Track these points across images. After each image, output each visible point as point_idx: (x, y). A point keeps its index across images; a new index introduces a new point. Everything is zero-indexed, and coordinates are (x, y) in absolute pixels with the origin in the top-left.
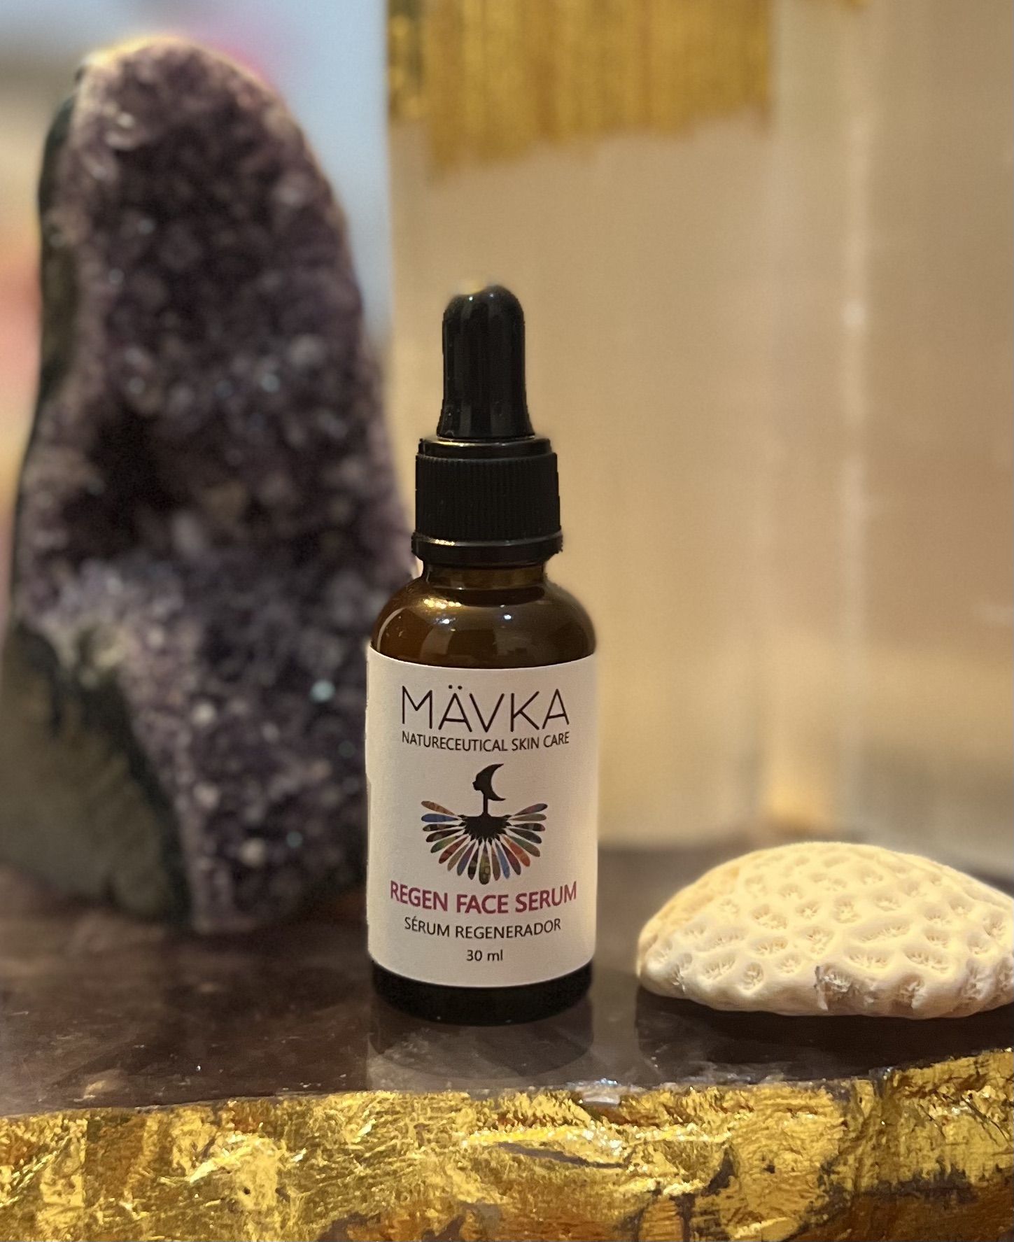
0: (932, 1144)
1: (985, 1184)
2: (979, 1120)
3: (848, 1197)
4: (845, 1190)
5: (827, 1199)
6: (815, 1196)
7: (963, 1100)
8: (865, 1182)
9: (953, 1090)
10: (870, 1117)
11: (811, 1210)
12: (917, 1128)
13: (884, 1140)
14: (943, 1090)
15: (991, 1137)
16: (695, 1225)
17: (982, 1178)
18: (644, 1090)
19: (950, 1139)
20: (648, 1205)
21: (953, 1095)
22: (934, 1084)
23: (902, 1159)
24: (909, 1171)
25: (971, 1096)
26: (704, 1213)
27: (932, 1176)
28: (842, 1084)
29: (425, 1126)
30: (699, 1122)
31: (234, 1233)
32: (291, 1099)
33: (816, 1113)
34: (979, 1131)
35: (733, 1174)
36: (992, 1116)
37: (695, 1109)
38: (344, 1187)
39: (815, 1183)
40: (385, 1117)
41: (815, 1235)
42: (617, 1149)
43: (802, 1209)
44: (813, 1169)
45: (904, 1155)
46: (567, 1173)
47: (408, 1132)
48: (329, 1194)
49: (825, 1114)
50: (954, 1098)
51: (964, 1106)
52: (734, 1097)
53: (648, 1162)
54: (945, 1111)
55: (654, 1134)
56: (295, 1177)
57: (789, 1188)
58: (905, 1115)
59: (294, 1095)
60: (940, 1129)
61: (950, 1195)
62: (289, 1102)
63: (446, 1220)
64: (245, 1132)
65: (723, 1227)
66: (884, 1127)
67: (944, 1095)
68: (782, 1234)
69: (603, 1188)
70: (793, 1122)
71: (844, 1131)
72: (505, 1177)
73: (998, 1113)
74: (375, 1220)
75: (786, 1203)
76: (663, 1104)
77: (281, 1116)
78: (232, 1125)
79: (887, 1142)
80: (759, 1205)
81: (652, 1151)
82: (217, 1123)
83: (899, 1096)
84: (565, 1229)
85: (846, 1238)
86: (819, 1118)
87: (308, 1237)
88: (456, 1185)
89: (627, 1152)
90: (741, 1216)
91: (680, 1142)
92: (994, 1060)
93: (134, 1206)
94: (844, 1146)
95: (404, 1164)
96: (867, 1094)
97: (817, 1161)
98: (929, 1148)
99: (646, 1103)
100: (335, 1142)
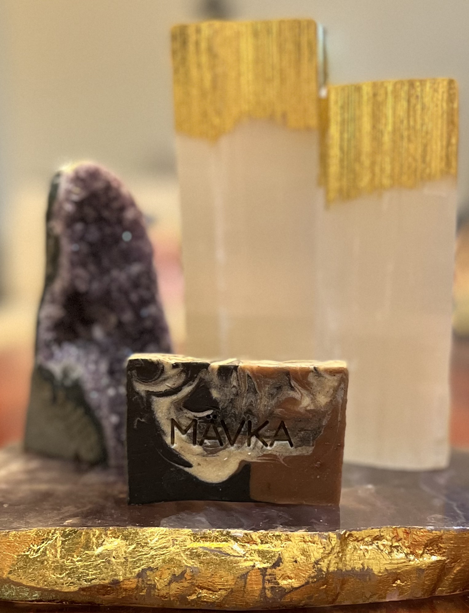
0: (360, 558)
1: (380, 574)
2: (380, 551)
3: (324, 574)
4: (324, 571)
6: (311, 572)
7: (374, 544)
8: (331, 569)
9: (370, 540)
10: (334, 546)
11: (310, 577)
12: (354, 552)
13: (340, 555)
14: (366, 539)
15: (384, 558)
17: (380, 572)
18: (253, 531)
19: (367, 557)
20: (250, 570)
21: (370, 542)
22: (363, 537)
23: (347, 562)
24: (350, 567)
25: (377, 543)
26: (270, 575)
27: (359, 570)
28: (325, 534)
29: (175, 539)
30: (271, 544)
31: (109, 571)
32: (131, 528)
33: (314, 543)
34: (379, 555)
35: (282, 562)
36: (385, 550)
37: (270, 540)
38: (147, 558)
39: (312, 568)
40: (163, 536)
41: (311, 586)
42: (241, 551)
43: (307, 576)
44: (311, 563)
45: (348, 561)
46: (223, 558)
47: (169, 541)
48: (142, 560)
49: (317, 544)
50: (371, 543)
51: (374, 546)
52: (284, 536)
53: (252, 556)
54: (366, 547)
55: (254, 547)
56: (130, 554)
57: (302, 568)
58: (350, 547)
59: (133, 527)
60: (364, 553)
61: (366, 577)
62: (131, 529)
63: (180, 571)
64: (115, 538)
65: (277, 580)
66: (340, 550)
67: (366, 542)
68: (299, 584)
69: (235, 564)
70: (305, 546)
71: (324, 550)
72: (201, 558)
73: (387, 549)
74: (156, 570)
75: (301, 573)
76: (259, 537)
77: (127, 533)
78: (111, 536)
79: (342, 556)
80: (291, 574)
81: (253, 552)
82: (106, 535)
83: (348, 540)
84: (221, 577)
85: (324, 588)
86: (315, 545)
87: (133, 574)
88: (185, 560)
89: (245, 552)
90: (284, 577)
91: (264, 550)
92: (388, 531)
93: (77, 560)
94: (323, 555)
95: (167, 552)
96: (334, 538)
97: (313, 560)
98: (358, 559)
99: (254, 537)
100: (145, 543)
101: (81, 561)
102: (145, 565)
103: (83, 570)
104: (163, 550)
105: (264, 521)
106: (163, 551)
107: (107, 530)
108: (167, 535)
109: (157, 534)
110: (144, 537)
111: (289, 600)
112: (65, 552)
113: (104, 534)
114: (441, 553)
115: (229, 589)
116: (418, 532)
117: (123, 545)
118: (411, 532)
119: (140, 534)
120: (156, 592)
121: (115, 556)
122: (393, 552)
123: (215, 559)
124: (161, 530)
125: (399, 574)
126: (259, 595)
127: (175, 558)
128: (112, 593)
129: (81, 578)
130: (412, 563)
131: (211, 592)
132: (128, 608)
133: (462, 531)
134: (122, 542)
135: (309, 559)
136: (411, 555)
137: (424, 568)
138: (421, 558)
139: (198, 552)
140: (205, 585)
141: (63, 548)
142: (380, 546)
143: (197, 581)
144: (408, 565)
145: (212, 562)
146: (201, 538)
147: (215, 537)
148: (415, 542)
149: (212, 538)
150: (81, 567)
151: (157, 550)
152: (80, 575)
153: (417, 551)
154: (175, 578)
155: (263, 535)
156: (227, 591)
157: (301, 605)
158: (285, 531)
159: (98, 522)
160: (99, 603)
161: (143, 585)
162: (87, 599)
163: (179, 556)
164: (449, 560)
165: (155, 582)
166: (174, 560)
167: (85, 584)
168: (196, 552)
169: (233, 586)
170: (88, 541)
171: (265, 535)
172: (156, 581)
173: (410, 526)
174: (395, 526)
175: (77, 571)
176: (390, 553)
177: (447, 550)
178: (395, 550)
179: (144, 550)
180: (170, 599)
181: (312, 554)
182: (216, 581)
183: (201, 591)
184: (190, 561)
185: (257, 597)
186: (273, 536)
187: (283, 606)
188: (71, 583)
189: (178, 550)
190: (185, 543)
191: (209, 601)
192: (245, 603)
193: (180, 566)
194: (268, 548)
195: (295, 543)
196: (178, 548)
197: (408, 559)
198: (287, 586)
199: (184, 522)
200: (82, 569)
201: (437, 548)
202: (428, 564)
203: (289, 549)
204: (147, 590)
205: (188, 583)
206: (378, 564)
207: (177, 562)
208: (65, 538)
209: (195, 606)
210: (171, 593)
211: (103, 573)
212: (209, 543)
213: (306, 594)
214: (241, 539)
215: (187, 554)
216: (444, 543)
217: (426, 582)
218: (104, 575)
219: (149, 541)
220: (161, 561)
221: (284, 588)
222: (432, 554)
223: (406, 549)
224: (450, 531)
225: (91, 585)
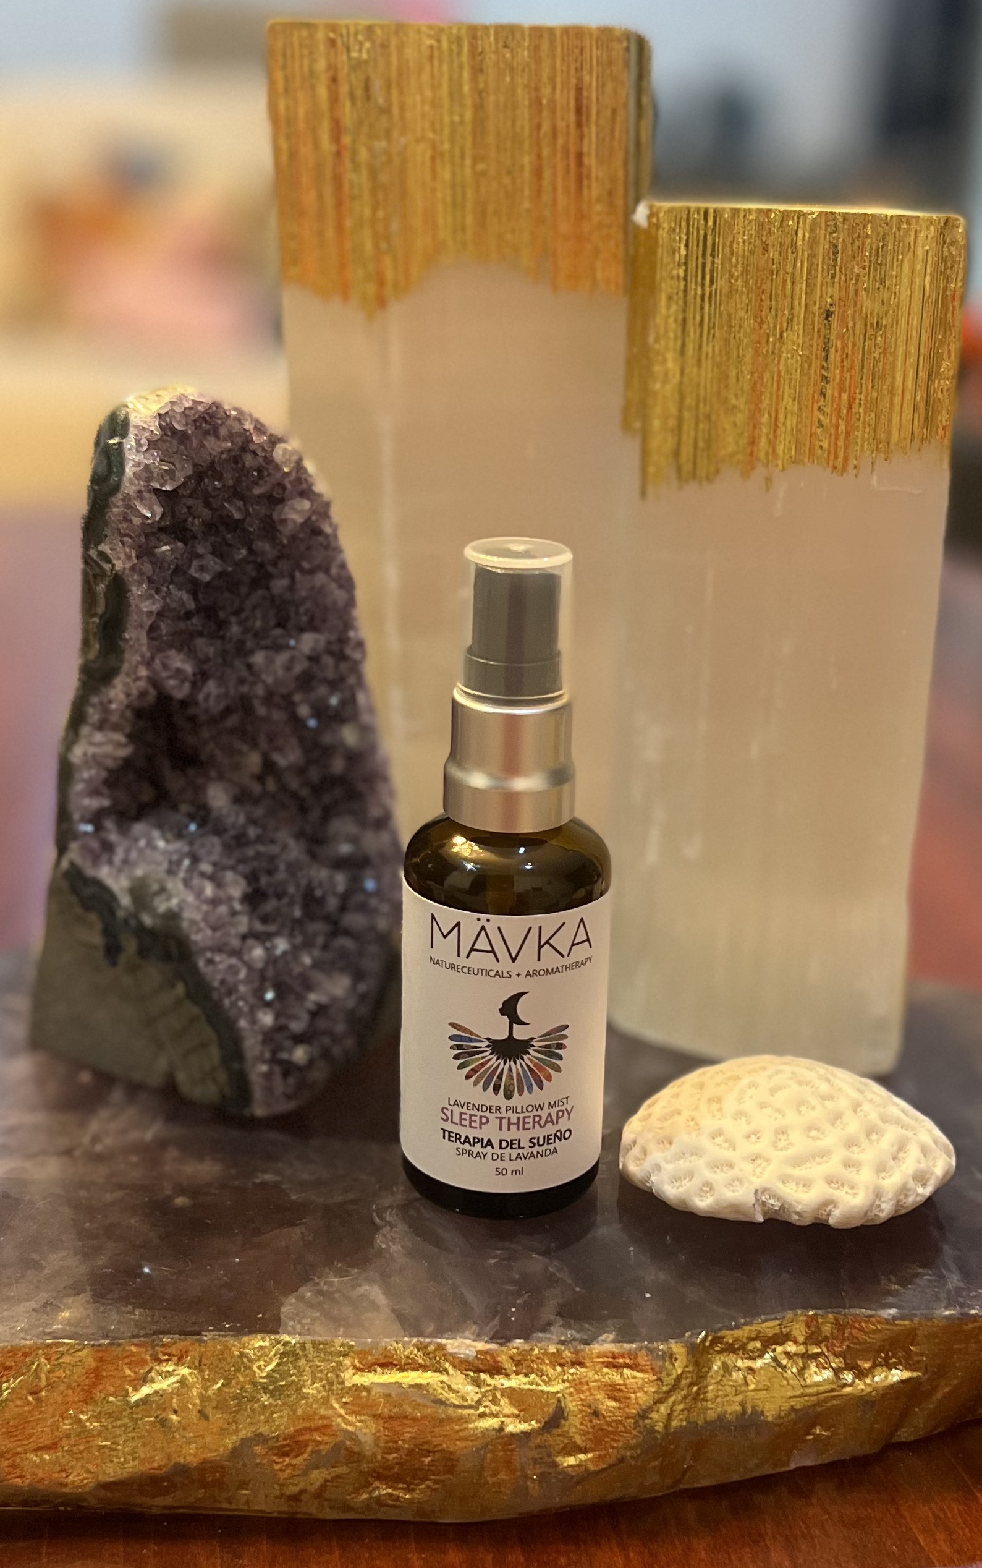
0: (736, 1390)
1: (780, 1421)
2: (780, 1370)
3: (659, 1436)
4: (658, 1432)
6: (631, 1436)
7: (768, 1353)
8: (675, 1423)
9: (759, 1346)
10: (682, 1373)
11: (628, 1447)
12: (724, 1378)
13: (694, 1390)
15: (788, 1384)
16: (530, 1456)
17: (779, 1417)
18: (497, 1345)
19: (752, 1387)
20: (493, 1439)
21: (759, 1350)
22: (743, 1342)
23: (709, 1404)
24: (714, 1412)
25: (774, 1350)
26: (538, 1447)
27: (735, 1416)
28: (661, 1347)
30: (540, 1374)
32: (214, 1338)
33: (637, 1370)
34: (780, 1379)
35: (564, 1418)
36: (792, 1366)
37: (538, 1364)
39: (632, 1426)
41: (631, 1464)
42: (471, 1392)
43: (621, 1445)
44: (630, 1415)
45: (712, 1401)
46: (429, 1411)
47: (304, 1371)
49: (644, 1371)
50: (760, 1353)
51: (767, 1357)
52: (569, 1355)
53: (496, 1405)
54: (749, 1363)
55: (503, 1382)
56: (213, 1401)
57: (610, 1429)
58: (715, 1368)
59: (216, 1334)
60: (745, 1378)
61: (750, 1430)
62: (212, 1341)
63: (331, 1442)
64: (177, 1364)
65: (554, 1458)
66: (694, 1379)
67: (752, 1351)
68: (602, 1464)
69: (457, 1425)
70: (617, 1377)
71: (659, 1385)
73: (797, 1363)
75: (607, 1440)
76: (512, 1358)
78: (166, 1358)
79: (697, 1391)
80: (585, 1441)
81: (499, 1396)
82: (154, 1356)
83: (711, 1353)
85: (657, 1464)
86: (639, 1374)
87: (222, 1449)
88: (340, 1416)
89: (480, 1396)
90: (569, 1450)
91: (523, 1390)
92: (797, 1320)
93: (87, 1417)
94: (657, 1397)
96: (681, 1353)
97: (635, 1409)
98: (733, 1394)
99: (500, 1357)
101: (97, 1419)
102: (247, 1429)
103: (103, 1441)
105: (519, 1301)
107: (157, 1345)
109: (273, 1353)
110: (245, 1359)
111: (581, 1497)
113: (150, 1355)
114: (912, 1363)
116: (864, 1324)
117: (195, 1380)
118: (848, 1323)
119: (236, 1353)
120: (274, 1489)
121: (176, 1408)
122: (809, 1368)
125: (822, 1414)
126: (514, 1491)
127: (317, 1412)
128: (175, 1491)
130: (848, 1390)
131: (402, 1486)
133: (958, 1321)
134: (192, 1374)
135: (626, 1407)
136: (846, 1373)
137: (873, 1397)
138: (868, 1377)
139: (373, 1397)
140: (388, 1471)
142: (780, 1358)
143: (369, 1462)
144: (840, 1396)
146: (378, 1361)
147: (410, 1359)
148: (855, 1344)
149: (403, 1361)
150: (100, 1434)
151: (274, 1392)
153: (859, 1363)
154: (319, 1460)
155: (520, 1353)
158: (571, 1340)
163: (326, 1409)
164: (928, 1376)
165: (272, 1467)
166: (317, 1418)
168: (368, 1397)
171: (523, 1352)
172: (274, 1465)
173: (847, 1310)
174: (815, 1311)
177: (925, 1358)
178: (813, 1365)
180: (308, 1502)
181: (632, 1396)
183: (378, 1485)
184: (351, 1418)
185: (506, 1495)
186: (544, 1354)
189: (325, 1394)
190: (341, 1374)
191: (398, 1503)
193: (331, 1431)
194: (533, 1383)
195: (594, 1370)
196: (325, 1388)
197: (840, 1383)
198: (577, 1468)
201: (905, 1356)
202: (884, 1388)
203: (581, 1387)
204: (253, 1485)
205: (350, 1467)
206: (777, 1400)
209: (367, 1514)
210: (310, 1490)
212: (396, 1372)
213: (617, 1481)
214: (470, 1363)
215: (346, 1403)
216: (919, 1344)
217: (876, 1426)
219: (256, 1370)
220: (285, 1419)
221: (568, 1473)
222: (893, 1367)
223: (836, 1361)
224: (935, 1319)
225: (123, 1476)
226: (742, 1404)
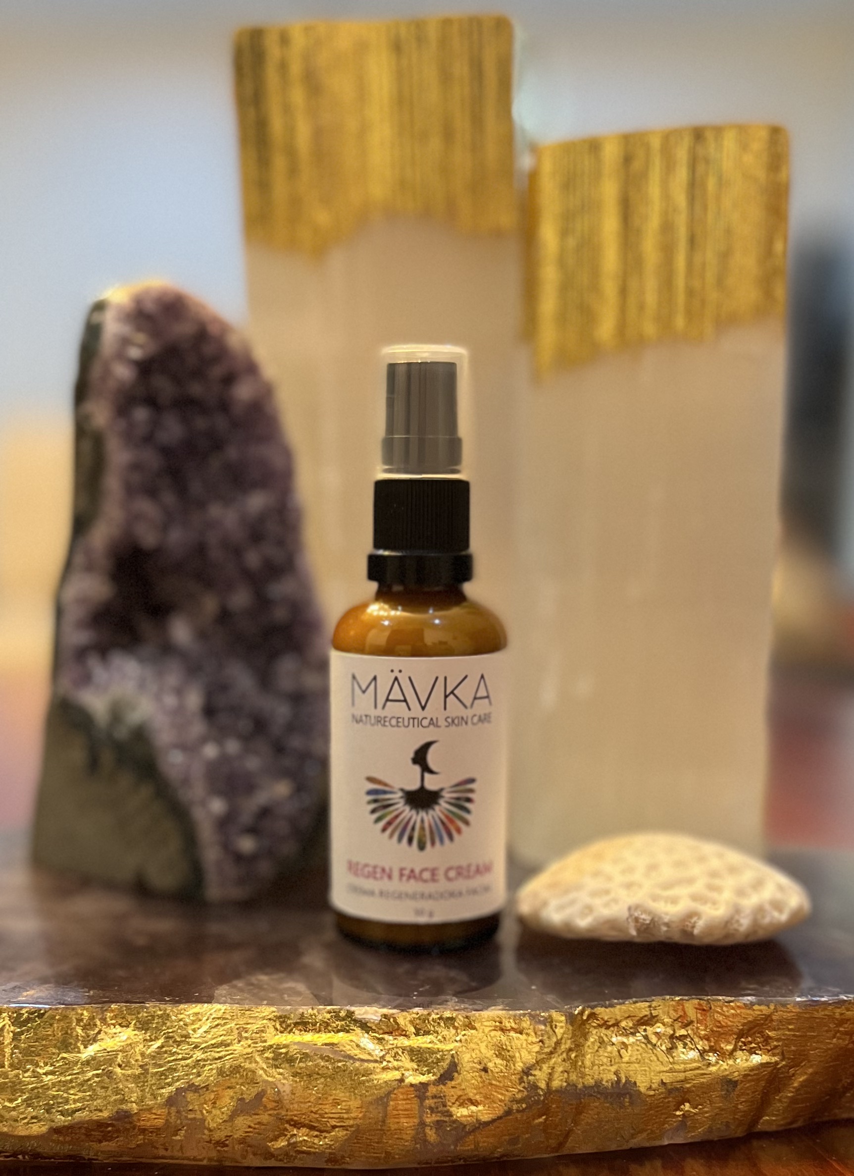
0: (611, 1061)
1: (652, 1093)
2: (650, 1046)
3: (541, 1093)
4: (540, 1088)
5: (526, 1093)
6: (517, 1090)
7: (639, 1032)
8: (556, 1084)
9: (631, 1025)
10: (561, 1039)
11: (514, 1100)
12: (600, 1049)
13: (573, 1055)
14: (623, 1024)
15: (658, 1060)
16: (428, 1105)
17: (650, 1088)
18: (398, 1011)
19: (626, 1059)
20: (394, 1089)
21: (631, 1028)
22: (616, 1020)
23: (587, 1070)
24: (592, 1079)
25: (645, 1030)
26: (434, 1097)
27: (610, 1084)
28: (542, 1014)
29: (244, 1028)
30: (436, 1035)
31: (109, 1093)
32: (155, 1007)
33: (521, 1033)
34: (650, 1055)
35: (457, 1072)
36: (661, 1045)
37: (434, 1026)
38: (186, 1066)
39: (518, 1082)
40: (218, 1022)
41: (517, 1118)
42: (376, 1050)
43: (507, 1099)
44: (516, 1072)
45: (589, 1068)
46: (340, 1064)
47: (232, 1032)
48: (175, 1070)
49: (528, 1034)
50: (632, 1030)
51: (639, 1036)
52: (462, 1019)
53: (397, 1060)
54: (625, 1040)
55: (403, 1042)
56: (153, 1058)
57: (498, 1084)
58: (592, 1040)
59: (157, 1004)
60: (619, 1051)
61: (624, 1098)
62: (153, 1007)
63: (254, 1091)
64: (122, 1027)
65: (448, 1108)
66: (573, 1046)
67: (624, 1028)
68: (491, 1116)
69: (363, 1076)
70: (504, 1039)
71: (541, 1047)
72: (296, 1065)
73: (665, 1043)
74: (205, 1089)
75: (495, 1094)
76: (411, 1022)
77: (147, 1017)
78: (113, 1022)
79: (575, 1057)
80: (476, 1094)
81: (400, 1053)
82: (103, 1020)
83: (588, 1026)
84: (336, 1103)
85: (541, 1122)
86: (523, 1037)
87: (159, 1098)
88: (263, 1069)
89: (383, 1053)
90: (461, 1101)
91: (421, 1048)
92: (665, 1005)
93: (44, 1071)
94: (540, 1057)
95: (227, 1053)
96: (561, 1022)
97: (519, 1066)
98: (609, 1064)
99: (401, 1021)
100: (182, 1036)
101: (52, 1073)
102: (182, 1081)
103: (57, 1091)
104: (218, 1050)
105: (421, 989)
106: (218, 1052)
107: (106, 1010)
108: (227, 1019)
109: (206, 1018)
110: (182, 1023)
111: (473, 1147)
112: (20, 1055)
113: (100, 1019)
114: (769, 1048)
115: (351, 1126)
116: (725, 1009)
117: (138, 1040)
118: (711, 1008)
119: (174, 1018)
120: (204, 1134)
121: (121, 1063)
122: (676, 1048)
123: (323, 1067)
124: (214, 1010)
125: (689, 1090)
126: (413, 1137)
127: (242, 1065)
128: (117, 1137)
129: (54, 1108)
130: (713, 1069)
131: (316, 1133)
132: (151, 1167)
133: (811, 1005)
134: (135, 1035)
135: (512, 1065)
136: (711, 1054)
137: (736, 1079)
138: (730, 1058)
139: (291, 1054)
140: (303, 1119)
141: (16, 1047)
142: (649, 1036)
143: (287, 1111)
144: (705, 1074)
145: (318, 1074)
146: (296, 1024)
147: (324, 1022)
148: (718, 1027)
149: (318, 1024)
150: (54, 1085)
151: (206, 1050)
152: (51, 1102)
153: (722, 1045)
154: (243, 1107)
155: (419, 1018)
156: (347, 1130)
157: (496, 1155)
158: (464, 1009)
159: (87, 994)
160: (90, 1157)
161: (179, 1122)
162: (67, 1149)
163: (250, 1063)
164: (784, 1063)
165: (202, 1114)
166: (242, 1070)
167: (61, 1120)
168: (286, 1053)
169: (361, 1121)
170: (67, 1033)
171: (422, 1017)
172: (204, 1112)
173: (709, 997)
174: (680, 997)
175: (44, 1093)
176: (670, 1050)
177: (780, 1043)
178: (680, 1045)
179: (181, 1050)
180: (234, 1147)
181: (517, 1055)
182: (327, 1111)
183: (295, 1132)
184: (273, 1071)
185: (407, 1141)
186: (440, 1018)
187: (460, 1159)
188: (32, 1118)
189: (249, 1050)
190: (264, 1035)
191: (312, 1150)
192: (383, 1155)
193: (253, 1082)
194: (430, 1043)
195: (483, 1032)
196: (249, 1046)
197: (705, 1062)
198: (469, 1119)
199: (262, 993)
200: (54, 1089)
201: (762, 1039)
202: (745, 1071)
203: (472, 1046)
204: (186, 1131)
205: (270, 1115)
206: (648, 1073)
207: (247, 1074)
208: (20, 1028)
209: (285, 1161)
210: (235, 1136)
211: (97, 1098)
212: (311, 1034)
213: (505, 1135)
214: (376, 1026)
215: (267, 1058)
216: (775, 1030)
217: (740, 1107)
218: (99, 1101)
219: (191, 1032)
220: (214, 1071)
221: (461, 1124)
222: (752, 1052)
223: (701, 1043)
224: (788, 1006)
225: (73, 1122)
226: (616, 1073)
